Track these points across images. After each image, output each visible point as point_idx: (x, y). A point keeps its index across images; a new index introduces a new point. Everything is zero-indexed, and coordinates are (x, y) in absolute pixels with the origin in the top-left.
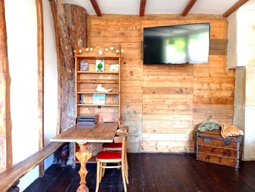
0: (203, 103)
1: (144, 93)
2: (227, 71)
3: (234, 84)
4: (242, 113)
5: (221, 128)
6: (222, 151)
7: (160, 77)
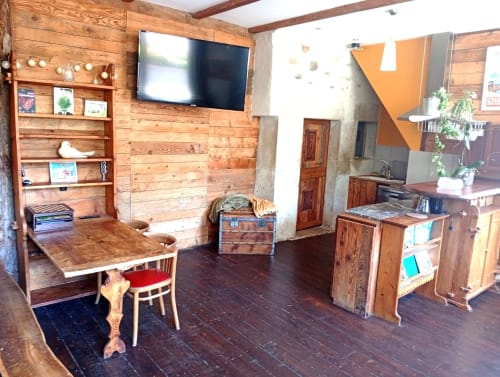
0: (221, 167)
1: (134, 152)
2: (251, 120)
3: (258, 138)
4: (270, 181)
5: (251, 204)
6: (254, 235)
7: (161, 124)
